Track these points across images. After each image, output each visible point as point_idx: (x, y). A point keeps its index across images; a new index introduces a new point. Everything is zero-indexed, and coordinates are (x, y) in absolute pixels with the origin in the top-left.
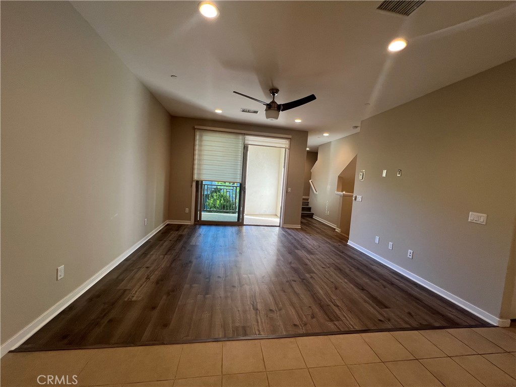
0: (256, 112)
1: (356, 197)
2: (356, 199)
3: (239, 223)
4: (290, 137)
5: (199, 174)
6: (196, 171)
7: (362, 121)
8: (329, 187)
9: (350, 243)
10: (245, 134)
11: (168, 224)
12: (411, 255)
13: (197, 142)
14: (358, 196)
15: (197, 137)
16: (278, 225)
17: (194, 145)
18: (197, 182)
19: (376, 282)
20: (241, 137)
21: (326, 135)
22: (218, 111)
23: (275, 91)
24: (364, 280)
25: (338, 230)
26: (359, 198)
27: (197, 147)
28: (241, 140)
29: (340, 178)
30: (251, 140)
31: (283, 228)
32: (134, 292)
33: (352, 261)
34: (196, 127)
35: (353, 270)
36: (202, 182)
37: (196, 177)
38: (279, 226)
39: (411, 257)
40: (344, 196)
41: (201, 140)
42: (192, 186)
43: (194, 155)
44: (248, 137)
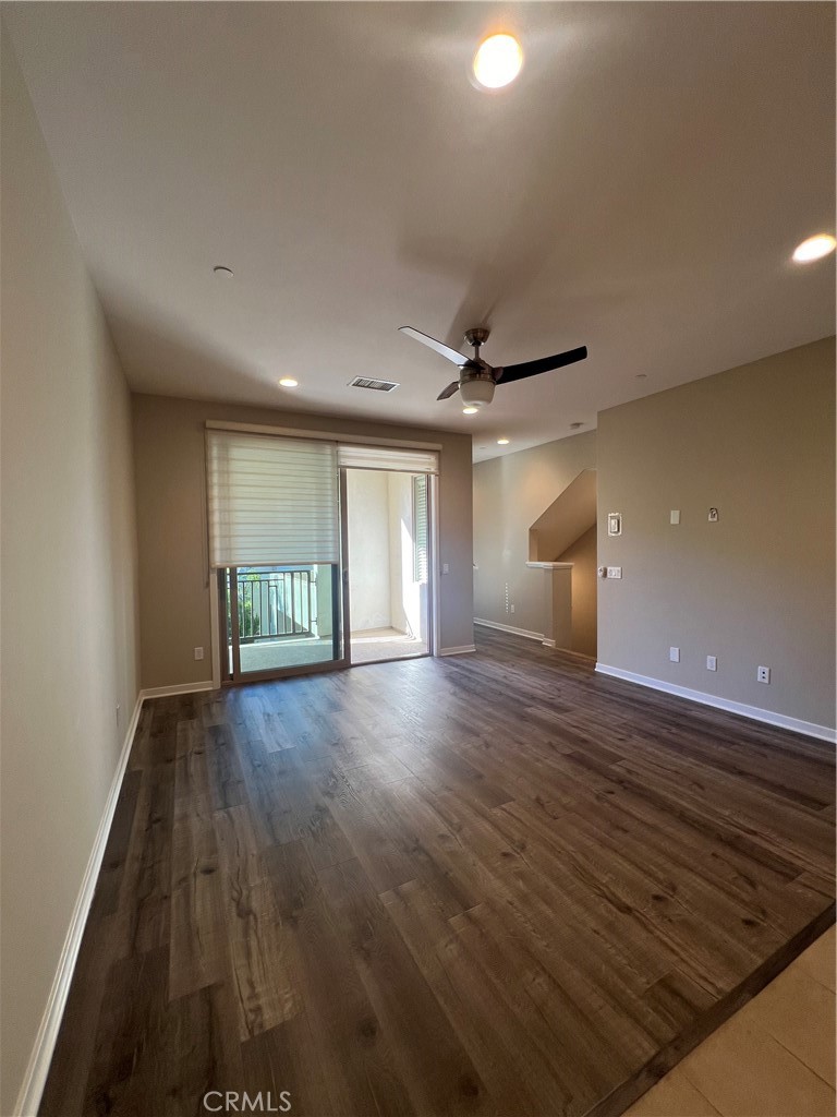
0: (385, 387)
1: (605, 571)
2: (605, 575)
3: (339, 664)
4: (438, 446)
5: (227, 549)
6: (217, 544)
7: (599, 413)
8: (507, 553)
9: (600, 668)
10: (337, 442)
11: (145, 701)
12: (767, 675)
13: (215, 466)
14: (609, 569)
15: (215, 452)
16: (427, 652)
17: (206, 472)
18: (221, 572)
19: (736, 747)
20: (328, 449)
21: (503, 442)
22: (288, 383)
23: (480, 335)
24: (719, 751)
25: (549, 643)
26: (614, 572)
27: (215, 479)
28: (329, 458)
29: (534, 532)
30: (352, 455)
31: (440, 657)
32: (246, 992)
33: (647, 709)
34: (210, 424)
35: (674, 730)
36: (233, 571)
37: (218, 559)
38: (430, 655)
39: (766, 681)
40: (555, 569)
41: (225, 459)
42: (208, 584)
43: (207, 500)
44: (346, 450)
